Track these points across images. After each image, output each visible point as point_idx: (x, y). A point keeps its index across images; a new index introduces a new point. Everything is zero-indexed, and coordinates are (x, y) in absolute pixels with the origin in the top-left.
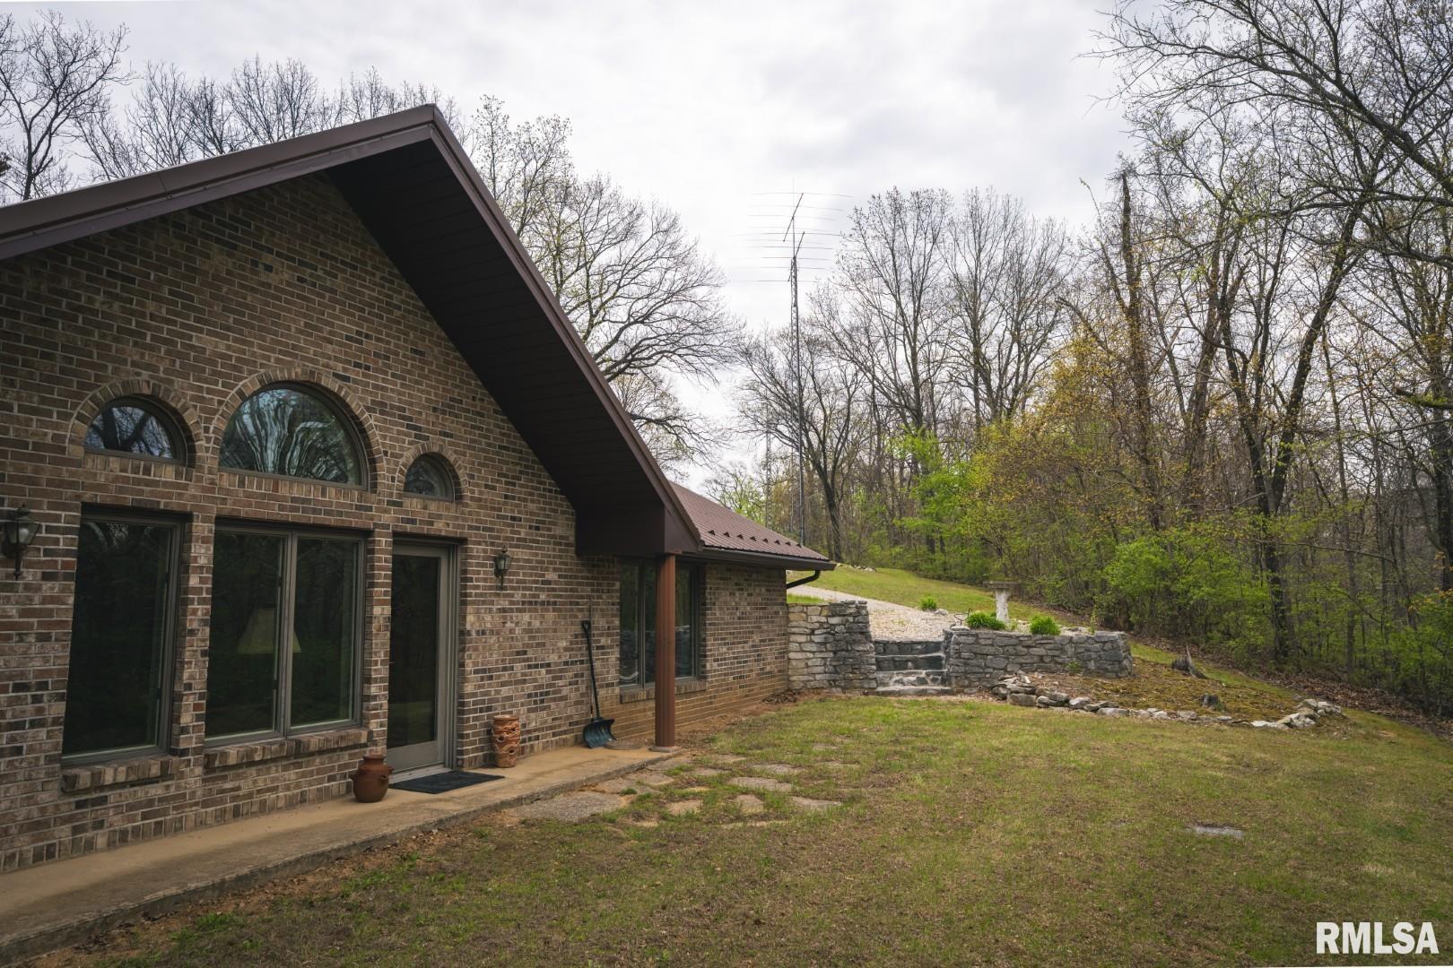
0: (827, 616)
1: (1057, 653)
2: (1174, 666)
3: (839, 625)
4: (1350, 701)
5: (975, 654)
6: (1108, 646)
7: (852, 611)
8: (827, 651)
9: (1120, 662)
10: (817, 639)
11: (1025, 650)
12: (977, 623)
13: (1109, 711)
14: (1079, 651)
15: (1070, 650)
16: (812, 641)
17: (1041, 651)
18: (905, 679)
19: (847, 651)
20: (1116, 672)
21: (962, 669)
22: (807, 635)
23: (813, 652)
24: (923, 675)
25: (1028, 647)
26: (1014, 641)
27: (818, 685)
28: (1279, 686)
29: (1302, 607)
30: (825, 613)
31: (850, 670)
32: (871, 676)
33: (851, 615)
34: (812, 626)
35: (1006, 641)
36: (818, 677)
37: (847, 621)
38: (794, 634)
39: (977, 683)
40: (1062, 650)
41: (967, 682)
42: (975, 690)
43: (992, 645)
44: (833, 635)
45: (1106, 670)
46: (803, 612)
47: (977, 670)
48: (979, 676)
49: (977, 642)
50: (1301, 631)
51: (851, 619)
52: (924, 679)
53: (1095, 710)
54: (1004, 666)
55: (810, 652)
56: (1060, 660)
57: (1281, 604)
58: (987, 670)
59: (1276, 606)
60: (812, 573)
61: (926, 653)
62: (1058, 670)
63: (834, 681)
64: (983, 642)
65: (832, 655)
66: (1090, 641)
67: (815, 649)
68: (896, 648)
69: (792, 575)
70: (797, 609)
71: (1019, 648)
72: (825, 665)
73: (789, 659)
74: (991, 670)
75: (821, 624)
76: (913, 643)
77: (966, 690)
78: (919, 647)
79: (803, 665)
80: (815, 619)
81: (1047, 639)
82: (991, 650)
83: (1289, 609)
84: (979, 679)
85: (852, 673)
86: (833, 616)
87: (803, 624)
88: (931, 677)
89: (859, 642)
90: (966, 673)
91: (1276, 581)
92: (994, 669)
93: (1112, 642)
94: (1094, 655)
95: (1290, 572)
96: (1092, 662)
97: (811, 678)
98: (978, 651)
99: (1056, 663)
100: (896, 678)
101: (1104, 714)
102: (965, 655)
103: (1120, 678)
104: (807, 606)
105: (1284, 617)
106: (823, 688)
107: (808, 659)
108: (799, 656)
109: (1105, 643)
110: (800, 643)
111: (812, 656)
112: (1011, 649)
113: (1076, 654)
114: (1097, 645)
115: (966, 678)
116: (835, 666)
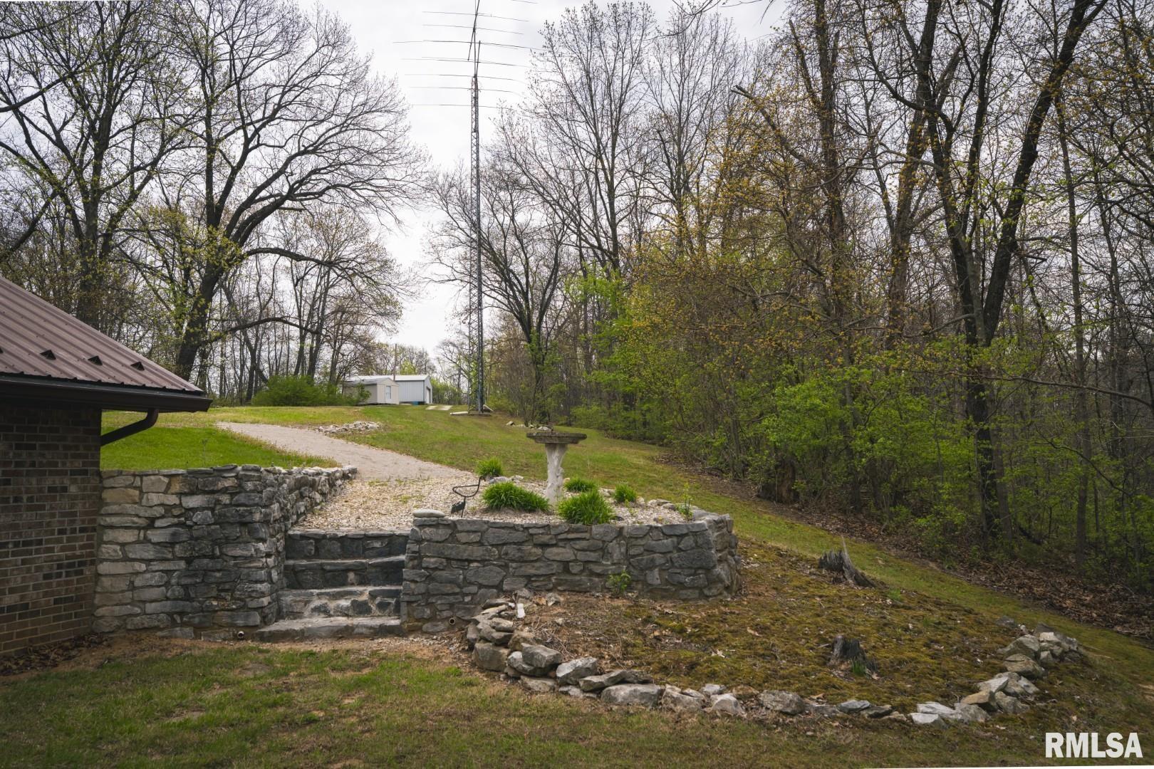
0: (180, 495)
1: (593, 556)
2: (822, 564)
3: (202, 509)
4: (1084, 610)
5: (448, 559)
6: (688, 542)
7: (227, 484)
8: (176, 558)
9: (708, 570)
10: (156, 536)
11: (539, 551)
12: (501, 500)
13: (623, 691)
14: (632, 552)
15: (617, 551)
16: (147, 540)
17: (564, 553)
18: (332, 605)
19: (213, 557)
20: (701, 589)
21: (421, 588)
22: (139, 528)
23: (148, 562)
24: (365, 597)
25: (544, 546)
26: (519, 536)
27: (147, 622)
28: (984, 585)
29: (1017, 471)
30: (177, 487)
31: (214, 593)
32: (253, 604)
33: (225, 491)
34: (149, 513)
35: (505, 535)
36: (150, 607)
37: (218, 502)
38: (112, 527)
39: (445, 614)
40: (604, 551)
41: (428, 611)
42: (442, 626)
43: (480, 543)
44: (190, 527)
45: (682, 585)
46: (131, 486)
47: (448, 588)
48: (451, 599)
49: (453, 538)
50: (1015, 502)
51: (225, 499)
52: (365, 603)
53: (598, 689)
54: (496, 581)
55: (142, 560)
56: (598, 569)
57: (989, 467)
58: (466, 590)
59: (984, 469)
60: (142, 416)
61: (390, 554)
62: (594, 587)
63: (182, 614)
64: (463, 537)
65: (182, 564)
66: (655, 533)
67: (150, 554)
68: (337, 545)
69: (112, 420)
70: (120, 481)
71: (528, 548)
72: (167, 584)
73: (98, 575)
74: (473, 589)
75: (168, 508)
76: (367, 537)
77: (427, 626)
78: (377, 545)
79: (123, 585)
80: (155, 499)
81: (577, 531)
82: (478, 552)
83: (1001, 474)
84: (451, 606)
85: (216, 598)
86: (192, 493)
87: (129, 508)
88: (378, 600)
89: (236, 541)
90: (427, 594)
91: (984, 435)
92: (481, 586)
93: (695, 534)
94: (659, 559)
95: (1002, 422)
96: (656, 571)
97: (138, 610)
98: (453, 554)
99: (592, 574)
100: (317, 603)
101: (612, 700)
102: (431, 561)
103: (707, 597)
104: (142, 476)
105: (994, 485)
106: (157, 628)
107: (137, 573)
108: (120, 568)
109: (682, 536)
110: (123, 545)
111: (143, 567)
112: (512, 550)
113: (628, 556)
114: (668, 541)
115: (428, 604)
116: (186, 587)
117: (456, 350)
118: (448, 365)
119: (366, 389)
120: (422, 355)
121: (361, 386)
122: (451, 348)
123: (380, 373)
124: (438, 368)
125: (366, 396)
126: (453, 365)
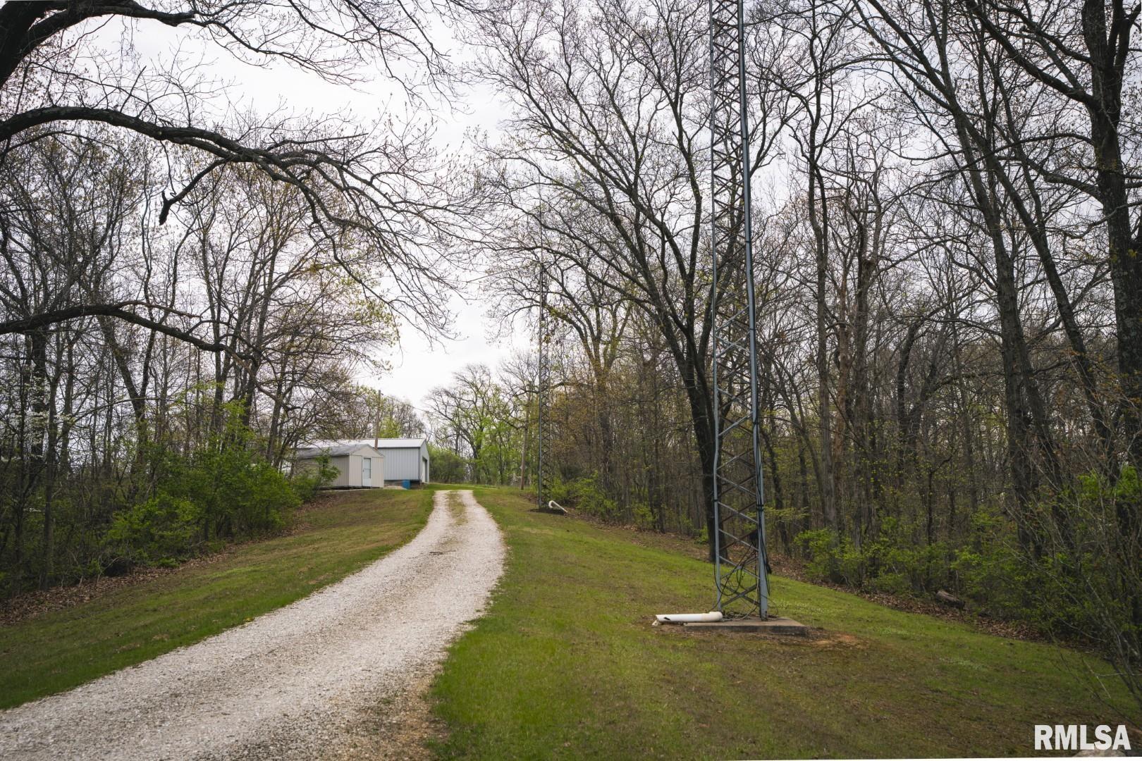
117: (452, 402)
118: (442, 422)
119: (332, 464)
120: (405, 408)
121: (325, 458)
122: (445, 398)
123: (353, 434)
124: (428, 427)
125: (331, 476)
126: (448, 422)
